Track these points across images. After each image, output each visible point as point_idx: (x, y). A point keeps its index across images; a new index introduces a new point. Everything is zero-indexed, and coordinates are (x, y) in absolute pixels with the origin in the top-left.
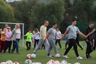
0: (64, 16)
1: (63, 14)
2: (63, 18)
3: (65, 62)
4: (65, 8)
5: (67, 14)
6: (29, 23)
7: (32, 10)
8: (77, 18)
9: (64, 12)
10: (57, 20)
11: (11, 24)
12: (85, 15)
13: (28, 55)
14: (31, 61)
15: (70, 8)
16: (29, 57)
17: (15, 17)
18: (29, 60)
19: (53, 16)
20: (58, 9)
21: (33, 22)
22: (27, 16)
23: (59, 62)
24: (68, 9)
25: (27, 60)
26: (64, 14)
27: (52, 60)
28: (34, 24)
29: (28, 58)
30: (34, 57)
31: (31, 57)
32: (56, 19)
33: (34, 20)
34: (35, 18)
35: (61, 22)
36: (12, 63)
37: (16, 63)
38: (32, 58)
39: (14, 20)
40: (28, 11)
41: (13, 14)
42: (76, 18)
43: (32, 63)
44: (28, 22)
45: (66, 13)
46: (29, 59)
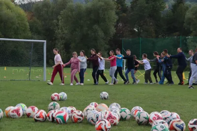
0: (115, 27)
1: (113, 23)
2: (113, 30)
3: (117, 105)
4: (117, 13)
5: (120, 24)
6: (56, 39)
7: (60, 18)
8: (137, 31)
9: (116, 20)
10: (103, 34)
11: (25, 42)
12: (152, 26)
13: (53, 95)
14: (58, 105)
15: (125, 15)
16: (56, 98)
17: (31, 29)
18: (56, 103)
19: (96, 27)
20: (104, 15)
21: (62, 38)
22: (51, 28)
23: (107, 106)
24: (121, 15)
25: (52, 103)
26: (116, 24)
27: (94, 103)
28: (64, 41)
29: (53, 100)
30: (64, 97)
31: (58, 97)
32: (101, 33)
33: (64, 34)
34: (66, 32)
35: (109, 39)
36: (26, 107)
37: (32, 108)
38: (60, 100)
39: (30, 34)
40: (53, 20)
41: (28, 24)
42: (135, 31)
43: (61, 107)
44: (53, 38)
45: (118, 22)
46: (55, 101)
